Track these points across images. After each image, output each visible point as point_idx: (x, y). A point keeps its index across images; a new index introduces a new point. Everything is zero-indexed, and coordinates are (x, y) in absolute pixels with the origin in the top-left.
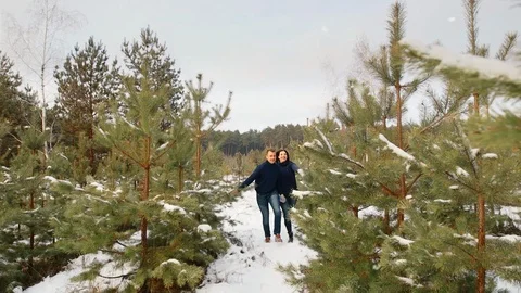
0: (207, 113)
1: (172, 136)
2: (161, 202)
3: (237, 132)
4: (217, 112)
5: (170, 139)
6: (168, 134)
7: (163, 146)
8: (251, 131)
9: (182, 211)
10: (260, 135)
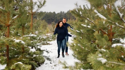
0: (36, 3)
1: (19, 12)
2: (15, 40)
3: (54, 13)
4: (40, 3)
5: (18, 14)
6: (17, 12)
7: (15, 17)
8: (61, 12)
9: (23, 42)
10: (65, 14)
